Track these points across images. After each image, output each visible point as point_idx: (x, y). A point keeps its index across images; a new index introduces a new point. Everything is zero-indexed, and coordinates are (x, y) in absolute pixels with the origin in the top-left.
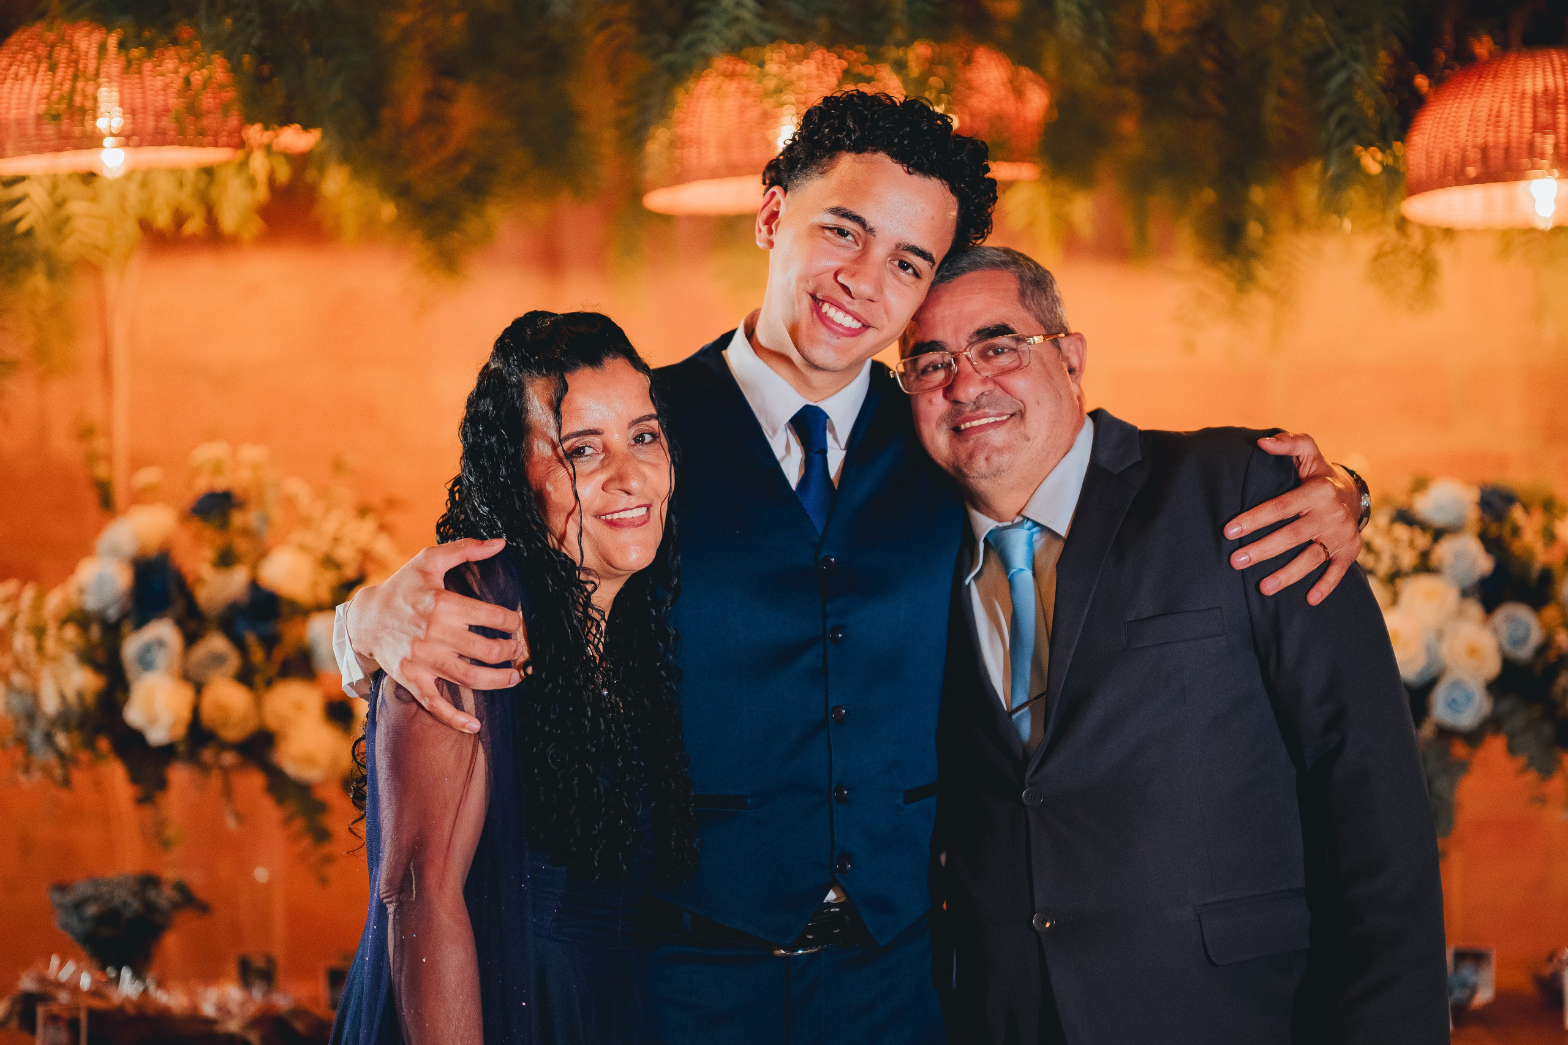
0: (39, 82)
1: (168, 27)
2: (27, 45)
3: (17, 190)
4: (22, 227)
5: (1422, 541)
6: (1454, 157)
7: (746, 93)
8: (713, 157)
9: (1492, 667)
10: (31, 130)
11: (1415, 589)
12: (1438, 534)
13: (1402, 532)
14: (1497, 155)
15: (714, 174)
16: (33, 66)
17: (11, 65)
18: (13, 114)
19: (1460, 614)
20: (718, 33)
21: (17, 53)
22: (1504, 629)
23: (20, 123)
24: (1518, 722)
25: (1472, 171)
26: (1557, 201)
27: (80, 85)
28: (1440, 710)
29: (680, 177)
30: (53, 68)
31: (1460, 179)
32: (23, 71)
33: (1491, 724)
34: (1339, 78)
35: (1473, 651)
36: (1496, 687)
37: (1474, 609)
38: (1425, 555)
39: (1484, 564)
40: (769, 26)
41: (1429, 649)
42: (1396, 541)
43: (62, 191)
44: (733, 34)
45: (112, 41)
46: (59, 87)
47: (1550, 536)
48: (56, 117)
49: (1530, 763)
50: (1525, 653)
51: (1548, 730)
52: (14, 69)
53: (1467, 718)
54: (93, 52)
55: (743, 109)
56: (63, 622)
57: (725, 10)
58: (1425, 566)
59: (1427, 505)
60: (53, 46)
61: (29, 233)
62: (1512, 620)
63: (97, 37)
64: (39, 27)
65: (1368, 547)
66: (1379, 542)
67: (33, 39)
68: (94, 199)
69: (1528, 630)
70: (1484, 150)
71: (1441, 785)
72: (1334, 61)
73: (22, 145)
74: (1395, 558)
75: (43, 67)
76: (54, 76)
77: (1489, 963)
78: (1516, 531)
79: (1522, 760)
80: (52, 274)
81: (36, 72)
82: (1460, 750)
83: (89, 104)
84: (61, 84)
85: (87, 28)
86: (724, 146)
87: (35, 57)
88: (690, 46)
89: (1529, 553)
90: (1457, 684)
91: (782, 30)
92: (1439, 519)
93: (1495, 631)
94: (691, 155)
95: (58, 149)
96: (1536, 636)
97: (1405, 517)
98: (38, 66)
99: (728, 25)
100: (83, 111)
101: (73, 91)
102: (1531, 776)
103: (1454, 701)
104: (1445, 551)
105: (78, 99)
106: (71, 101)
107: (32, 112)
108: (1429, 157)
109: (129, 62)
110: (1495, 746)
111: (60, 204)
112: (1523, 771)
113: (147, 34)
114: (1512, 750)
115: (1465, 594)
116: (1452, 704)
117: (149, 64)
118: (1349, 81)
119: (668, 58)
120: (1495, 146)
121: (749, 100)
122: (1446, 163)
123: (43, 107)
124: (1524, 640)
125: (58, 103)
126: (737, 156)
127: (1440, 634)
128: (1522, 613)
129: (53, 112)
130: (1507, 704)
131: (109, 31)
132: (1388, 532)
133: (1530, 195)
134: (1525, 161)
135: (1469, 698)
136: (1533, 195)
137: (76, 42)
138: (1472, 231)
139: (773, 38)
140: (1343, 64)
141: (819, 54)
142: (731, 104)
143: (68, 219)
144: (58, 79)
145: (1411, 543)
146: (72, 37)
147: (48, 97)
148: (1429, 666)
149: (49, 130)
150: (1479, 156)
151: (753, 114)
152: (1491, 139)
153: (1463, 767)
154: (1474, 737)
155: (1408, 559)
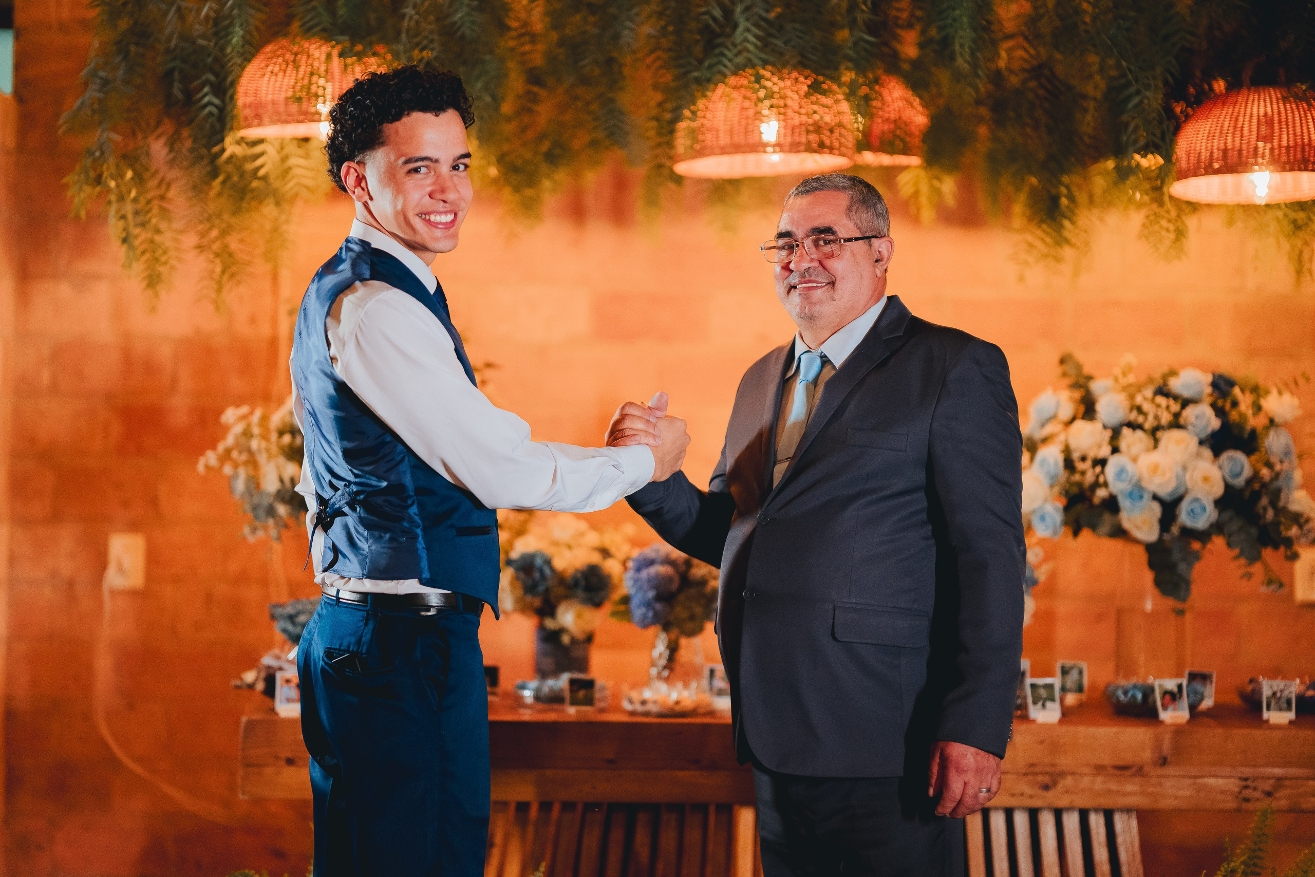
0: (287, 78)
1: (371, 44)
2: (279, 53)
3: (258, 149)
4: (261, 173)
5: (1175, 407)
6: (1204, 156)
7: (745, 97)
8: (724, 140)
9: (1218, 490)
10: (282, 109)
11: (1170, 438)
12: (1186, 403)
13: (1161, 400)
14: (1232, 154)
15: (724, 151)
16: (284, 67)
17: (267, 66)
18: (270, 97)
19: (1198, 455)
20: (730, 60)
21: (272, 58)
22: (1227, 467)
23: (274, 102)
24: (1234, 526)
25: (1216, 166)
26: (1269, 187)
27: (315, 78)
28: (1184, 517)
29: (701, 152)
30: (297, 68)
31: (1209, 170)
32: (277, 69)
33: (1217, 528)
34: (1136, 100)
35: (1206, 479)
36: (1219, 503)
37: (1207, 453)
38: (1177, 416)
39: (1215, 423)
40: (763, 56)
41: (1177, 477)
42: (1158, 406)
43: (287, 150)
44: (740, 60)
45: (335, 52)
46: (301, 81)
47: (1258, 408)
48: (299, 99)
49: (1242, 554)
50: (1240, 482)
51: (1254, 531)
52: (270, 68)
53: (1201, 523)
54: (323, 57)
55: (744, 109)
56: (281, 433)
57: (735, 45)
58: (1176, 424)
59: (1176, 385)
60: (296, 54)
61: (265, 178)
62: (1231, 459)
63: (325, 49)
64: (284, 42)
65: (1139, 410)
66: (1146, 407)
67: (282, 49)
68: (307, 156)
69: (1242, 468)
70: (1225, 151)
71: (1182, 567)
72: (1132, 90)
73: (276, 118)
74: (1156, 417)
75: (290, 66)
76: (297, 71)
77: (1211, 682)
78: (1235, 404)
79: (1236, 551)
80: (278, 204)
81: (285, 71)
82: (1196, 545)
83: (320, 92)
84: (303, 79)
85: (318, 44)
86: (731, 132)
87: (284, 61)
88: (710, 67)
89: (1243, 416)
90: (1196, 500)
91: (771, 59)
92: (1186, 394)
93: (1220, 468)
94: (709, 137)
95: (299, 122)
96: (1247, 472)
97: (1163, 391)
98: (287, 67)
99: (736, 55)
100: (317, 96)
101: (310, 83)
102: (1243, 561)
103: (1192, 511)
104: (1190, 413)
105: (314, 88)
106: (309, 89)
107: (283, 95)
108: (1188, 155)
109: (346, 66)
110: (1218, 542)
111: (284, 159)
112: (1236, 558)
113: (359, 48)
114: (1229, 545)
115: (1201, 443)
116: (1192, 512)
117: (359, 68)
118: (1141, 103)
119: (696, 74)
120: (1233, 148)
121: (747, 104)
122: (1199, 161)
123: (290, 94)
124: (1239, 474)
125: (301, 91)
126: (739, 139)
127: (1185, 468)
128: (1239, 456)
129: (297, 96)
130: (1227, 515)
131: (333, 47)
132: (1153, 400)
133: (1253, 182)
134: (1252, 160)
135: (1204, 509)
136: (1255, 182)
137: (311, 52)
138: (1209, 206)
139: (765, 63)
140: (1138, 92)
141: (794, 74)
142: (736, 105)
143: (290, 168)
144: (301, 75)
145: (1168, 407)
146: (308, 49)
147: (294, 87)
148: (1177, 489)
149: (294, 108)
150: (1221, 155)
151: (751, 112)
152: (1230, 145)
153: (1197, 556)
154: (1203, 536)
155: (1166, 418)
